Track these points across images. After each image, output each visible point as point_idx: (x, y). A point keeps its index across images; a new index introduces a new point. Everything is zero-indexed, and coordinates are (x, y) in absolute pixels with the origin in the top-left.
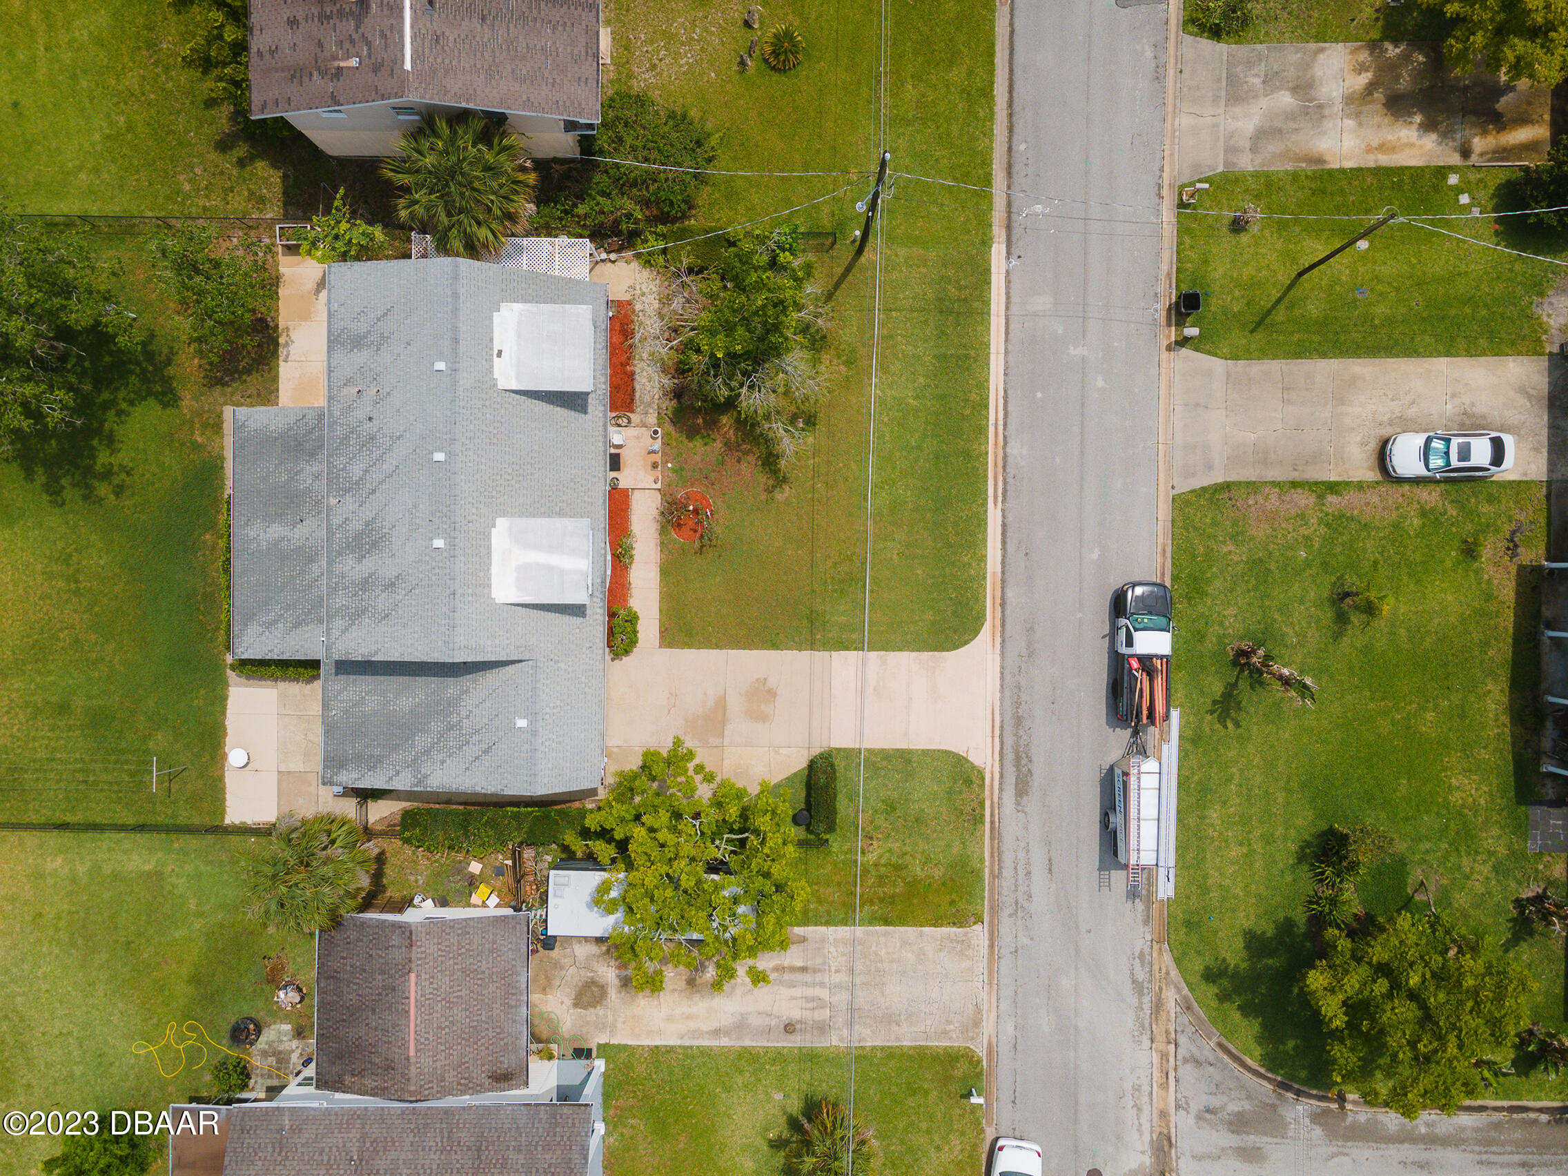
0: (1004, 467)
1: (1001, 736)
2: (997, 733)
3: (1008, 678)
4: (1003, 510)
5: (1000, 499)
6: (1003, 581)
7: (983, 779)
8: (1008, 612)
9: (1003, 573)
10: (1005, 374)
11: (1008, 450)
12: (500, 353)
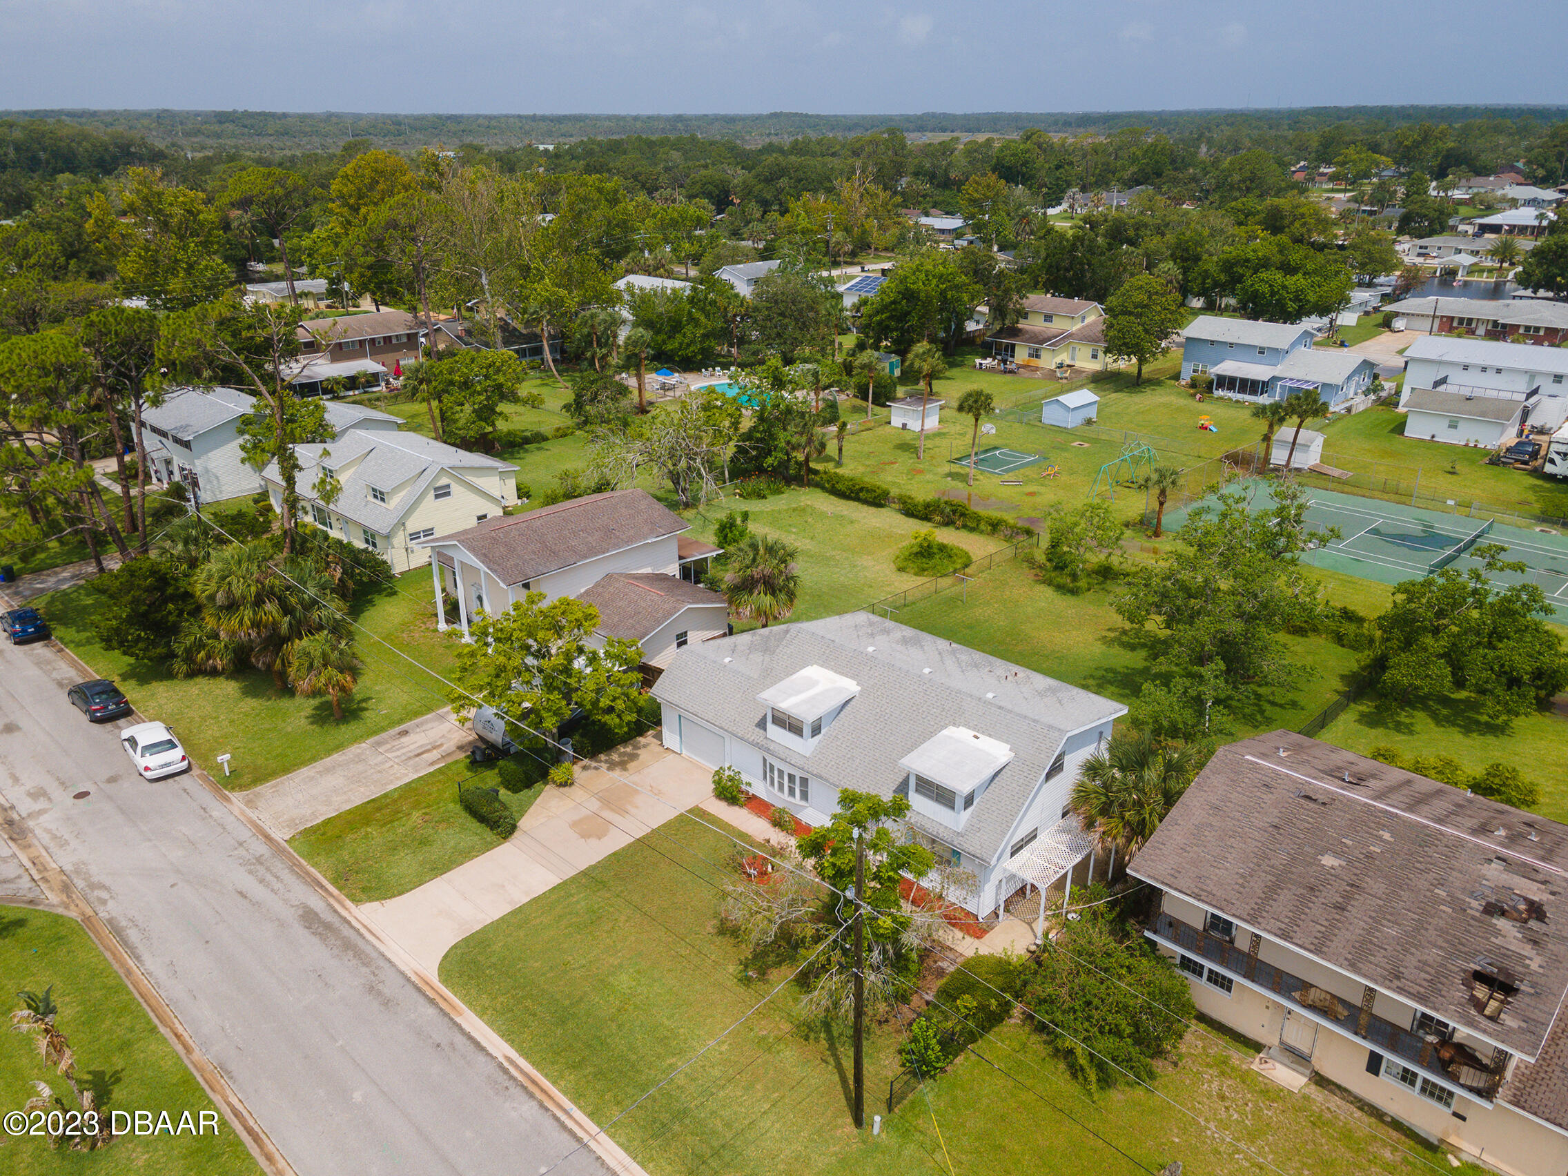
0: (525, 1088)
1: (357, 931)
2: (363, 931)
3: (382, 963)
4: (494, 1058)
5: (506, 1064)
6: (446, 1014)
7: (353, 901)
8: (421, 1000)
9: (452, 1019)
10: (599, 1158)
11: (534, 1103)
12: (977, 738)
